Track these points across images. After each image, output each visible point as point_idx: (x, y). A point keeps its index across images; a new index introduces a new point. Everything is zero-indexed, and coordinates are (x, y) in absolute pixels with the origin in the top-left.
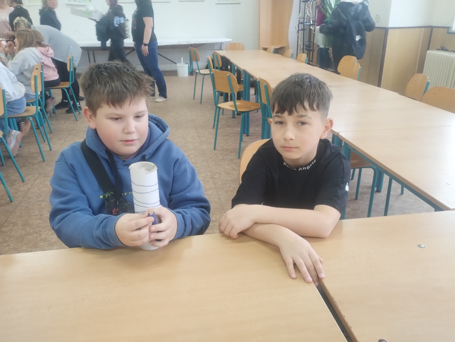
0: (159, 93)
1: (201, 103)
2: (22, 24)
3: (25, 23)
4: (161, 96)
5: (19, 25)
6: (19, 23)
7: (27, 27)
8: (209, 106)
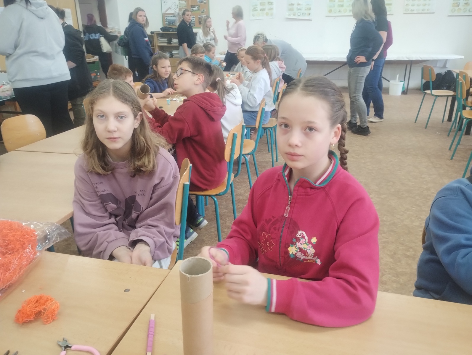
0: (374, 113)
1: (426, 128)
2: (261, 38)
3: (263, 37)
4: (376, 116)
5: (258, 39)
6: (259, 36)
7: (265, 40)
8: (437, 133)
